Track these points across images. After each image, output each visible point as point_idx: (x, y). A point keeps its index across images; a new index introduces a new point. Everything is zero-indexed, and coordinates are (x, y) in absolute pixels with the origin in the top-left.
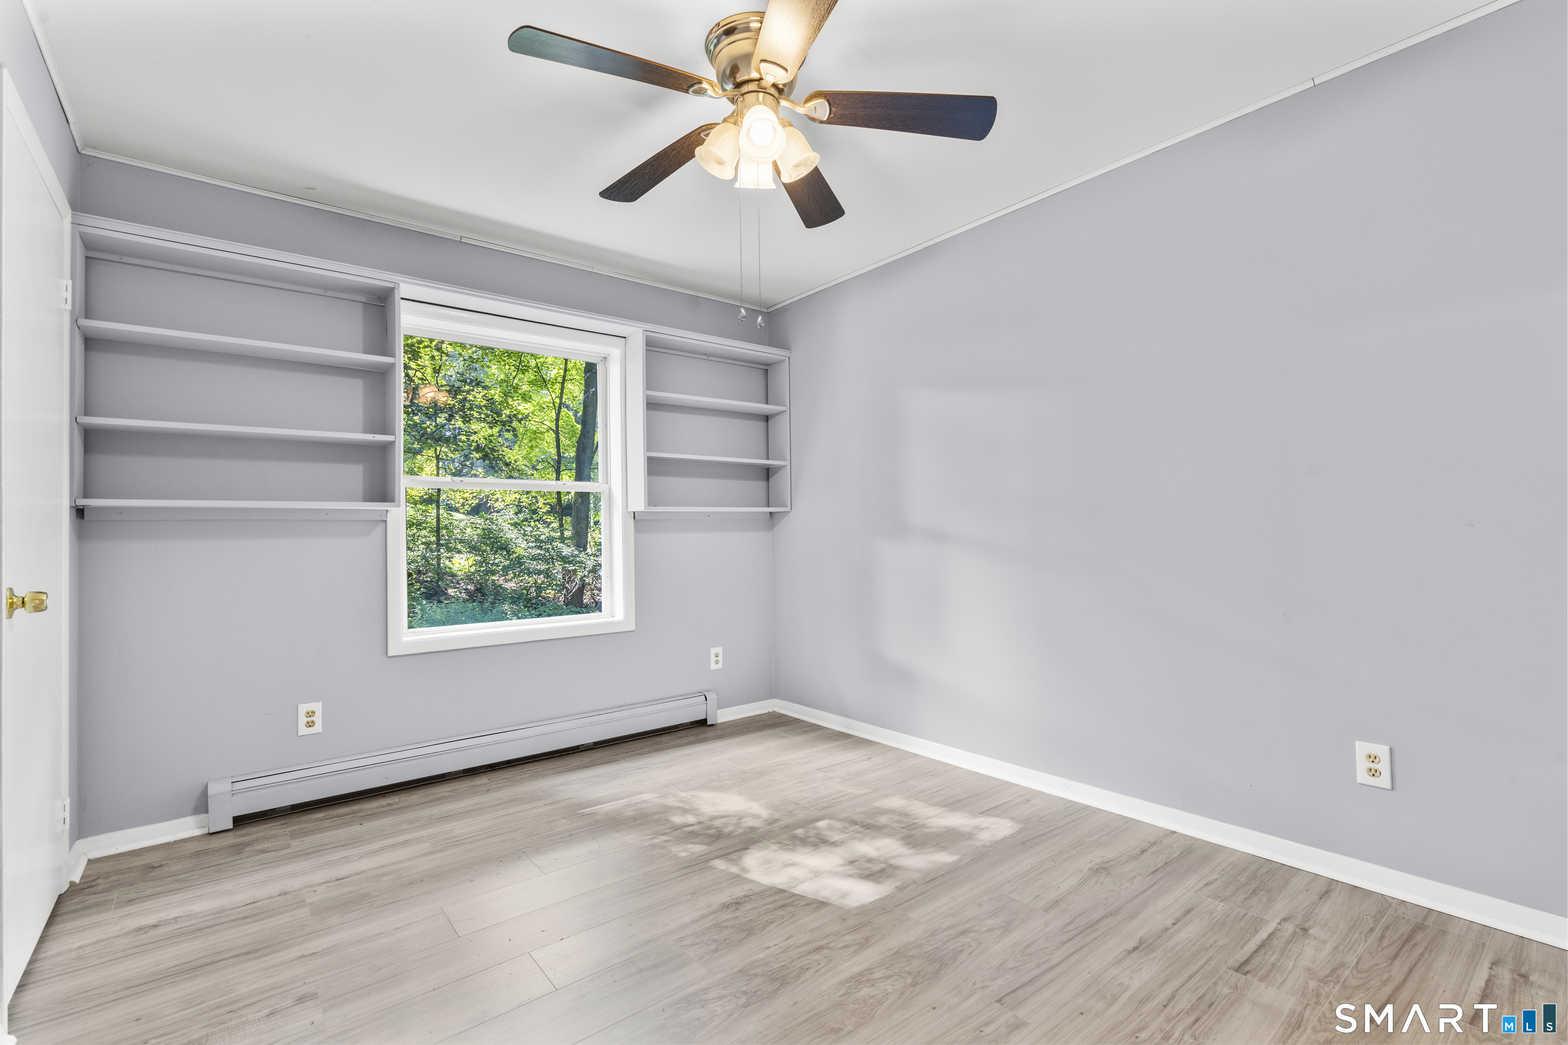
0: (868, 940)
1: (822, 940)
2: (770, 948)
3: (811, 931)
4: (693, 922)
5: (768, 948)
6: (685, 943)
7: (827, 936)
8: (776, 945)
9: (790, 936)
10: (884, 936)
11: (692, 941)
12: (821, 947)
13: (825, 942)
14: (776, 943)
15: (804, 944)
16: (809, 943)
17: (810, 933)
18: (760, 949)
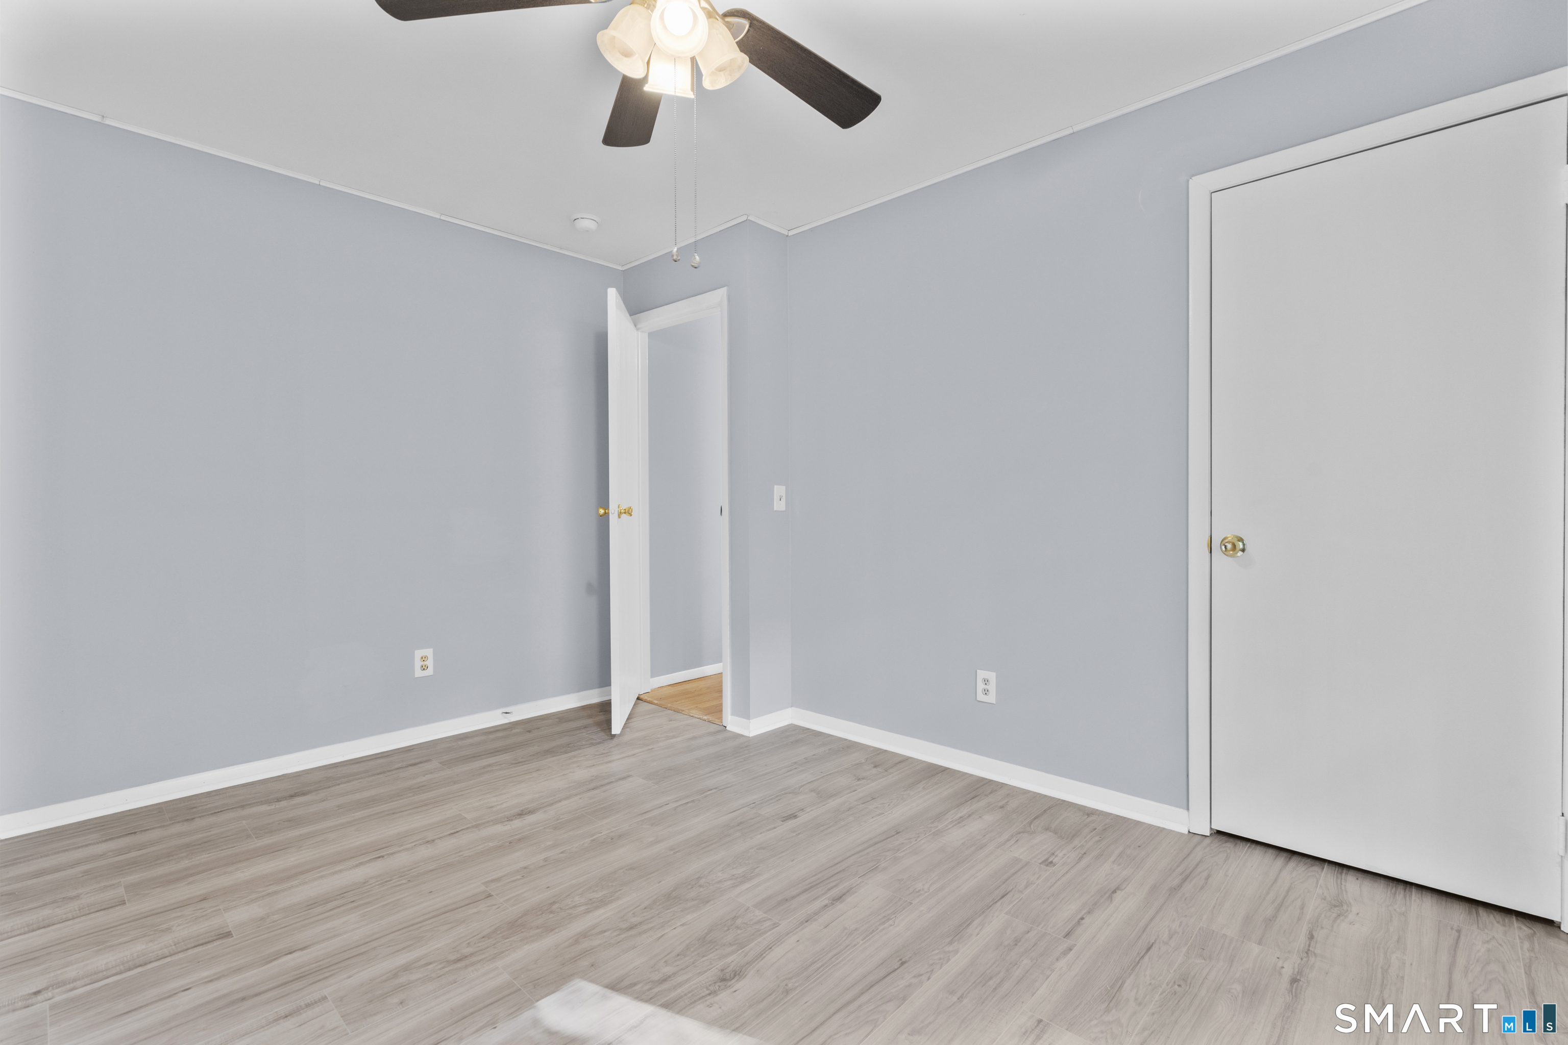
0: (576, 941)
1: (625, 937)
2: (681, 925)
3: (636, 947)
4: (769, 948)
5: (682, 925)
6: (768, 923)
7: (619, 942)
8: (675, 928)
9: (658, 939)
10: (556, 947)
11: (762, 925)
12: (628, 930)
13: (623, 936)
14: (674, 930)
15: (645, 932)
16: (640, 934)
17: (636, 946)
18: (690, 923)
